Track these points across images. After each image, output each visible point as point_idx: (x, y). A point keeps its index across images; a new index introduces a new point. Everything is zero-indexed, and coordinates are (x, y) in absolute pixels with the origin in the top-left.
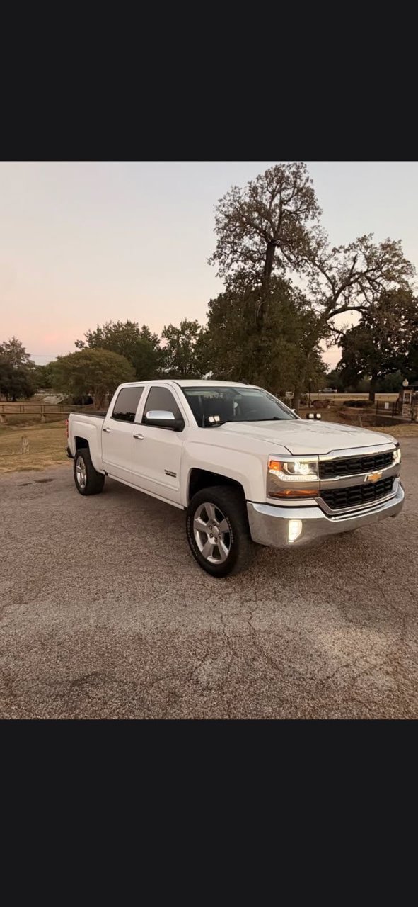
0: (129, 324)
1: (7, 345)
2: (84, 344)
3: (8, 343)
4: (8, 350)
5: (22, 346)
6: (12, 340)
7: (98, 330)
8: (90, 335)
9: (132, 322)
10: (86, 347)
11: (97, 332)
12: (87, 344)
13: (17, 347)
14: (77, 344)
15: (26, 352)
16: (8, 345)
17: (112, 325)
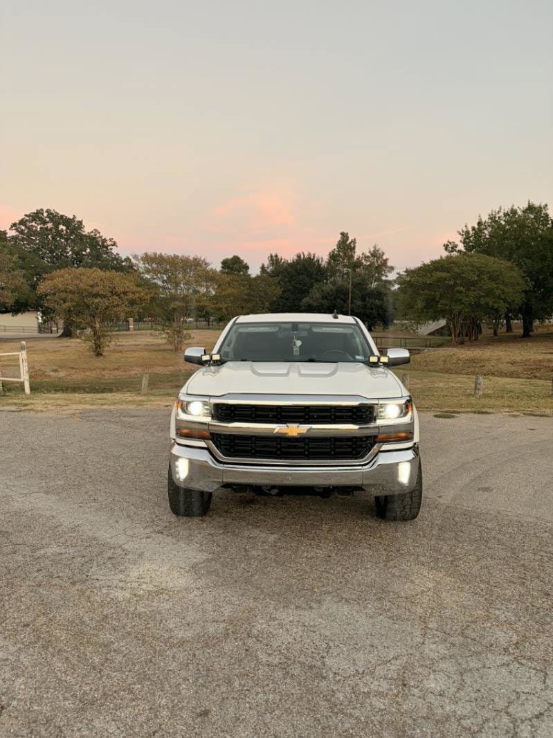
0: (531, 208)
1: (366, 257)
2: (456, 246)
3: (369, 255)
4: (369, 263)
5: (385, 257)
6: (372, 250)
7: (479, 224)
8: (467, 232)
9: (537, 204)
10: (460, 251)
11: (476, 227)
12: (461, 247)
13: (378, 258)
14: (446, 247)
15: (389, 264)
16: (368, 257)
17: (501, 214)
